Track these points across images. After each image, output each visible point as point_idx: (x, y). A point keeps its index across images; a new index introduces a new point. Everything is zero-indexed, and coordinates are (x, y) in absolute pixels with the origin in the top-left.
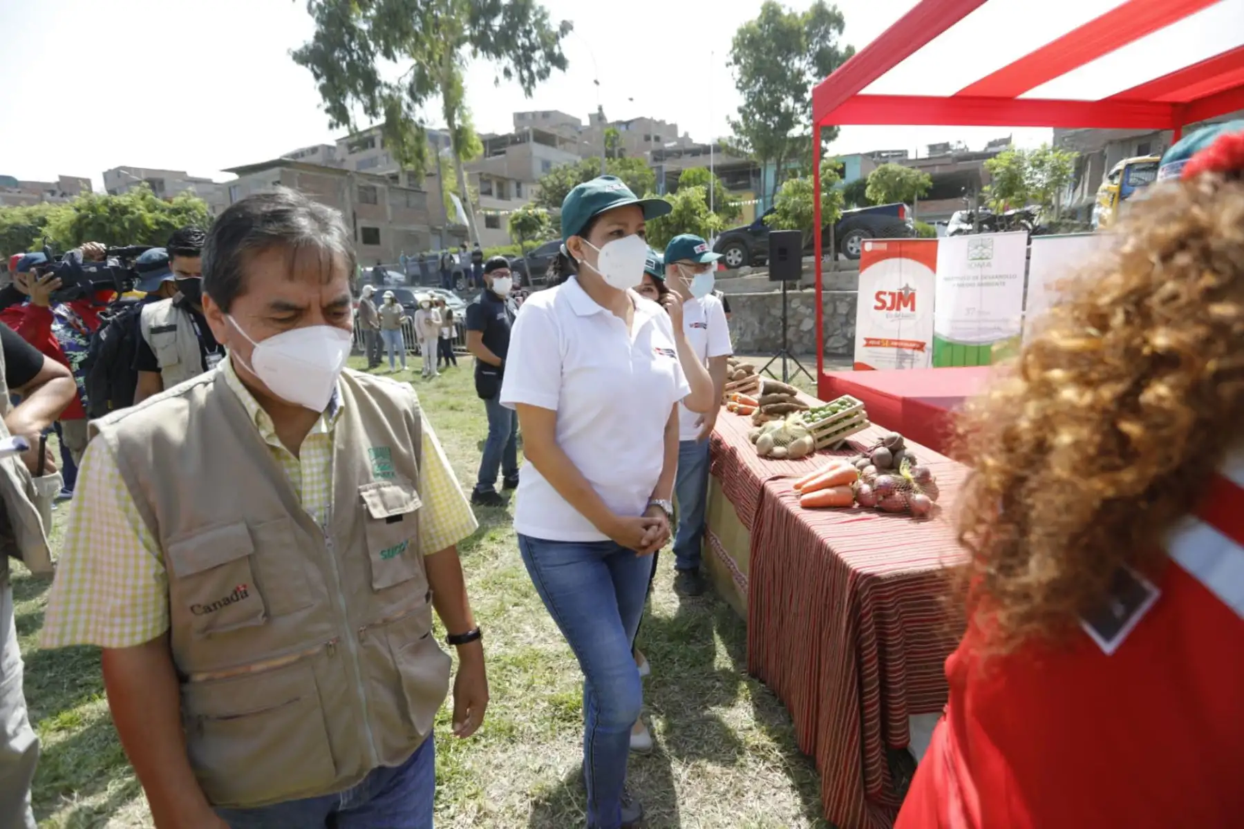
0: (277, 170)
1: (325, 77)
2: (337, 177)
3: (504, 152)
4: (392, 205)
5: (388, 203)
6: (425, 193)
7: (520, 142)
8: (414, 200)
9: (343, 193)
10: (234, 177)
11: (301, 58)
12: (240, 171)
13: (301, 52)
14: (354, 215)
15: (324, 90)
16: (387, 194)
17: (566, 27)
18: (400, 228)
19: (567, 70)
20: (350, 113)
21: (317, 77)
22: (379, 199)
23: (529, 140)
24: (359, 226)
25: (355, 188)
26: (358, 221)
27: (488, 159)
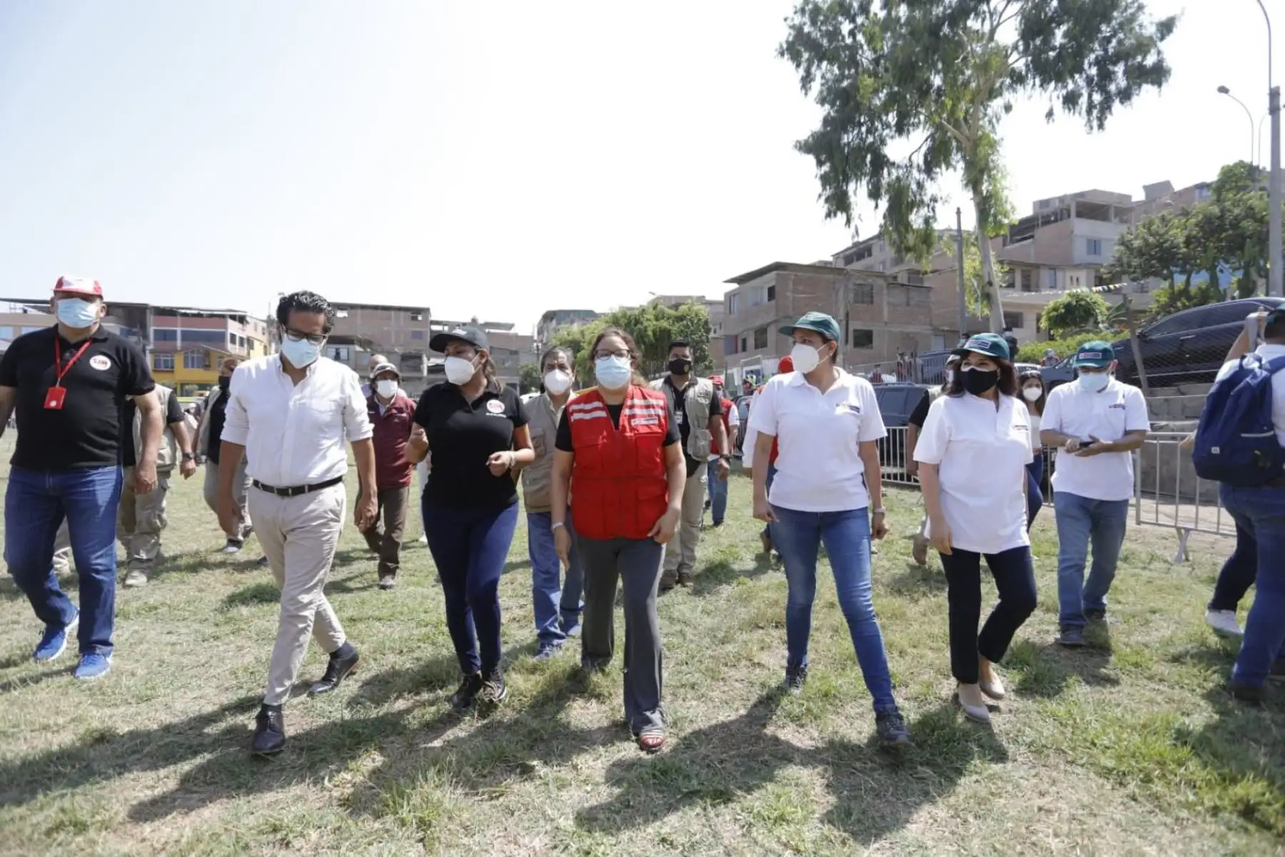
0: (773, 274)
1: (828, 164)
2: (831, 277)
3: (1032, 237)
4: (888, 303)
5: (886, 301)
6: (929, 289)
7: (1056, 221)
8: (916, 296)
9: (837, 292)
10: (735, 286)
11: (806, 147)
12: (741, 280)
13: (806, 142)
14: (847, 315)
15: (825, 180)
16: (885, 291)
17: (1166, 27)
18: (896, 329)
19: (1164, 86)
20: (852, 199)
21: (820, 163)
22: (876, 299)
23: (1069, 216)
24: (851, 329)
25: (851, 286)
26: (850, 322)
27: (1008, 247)
